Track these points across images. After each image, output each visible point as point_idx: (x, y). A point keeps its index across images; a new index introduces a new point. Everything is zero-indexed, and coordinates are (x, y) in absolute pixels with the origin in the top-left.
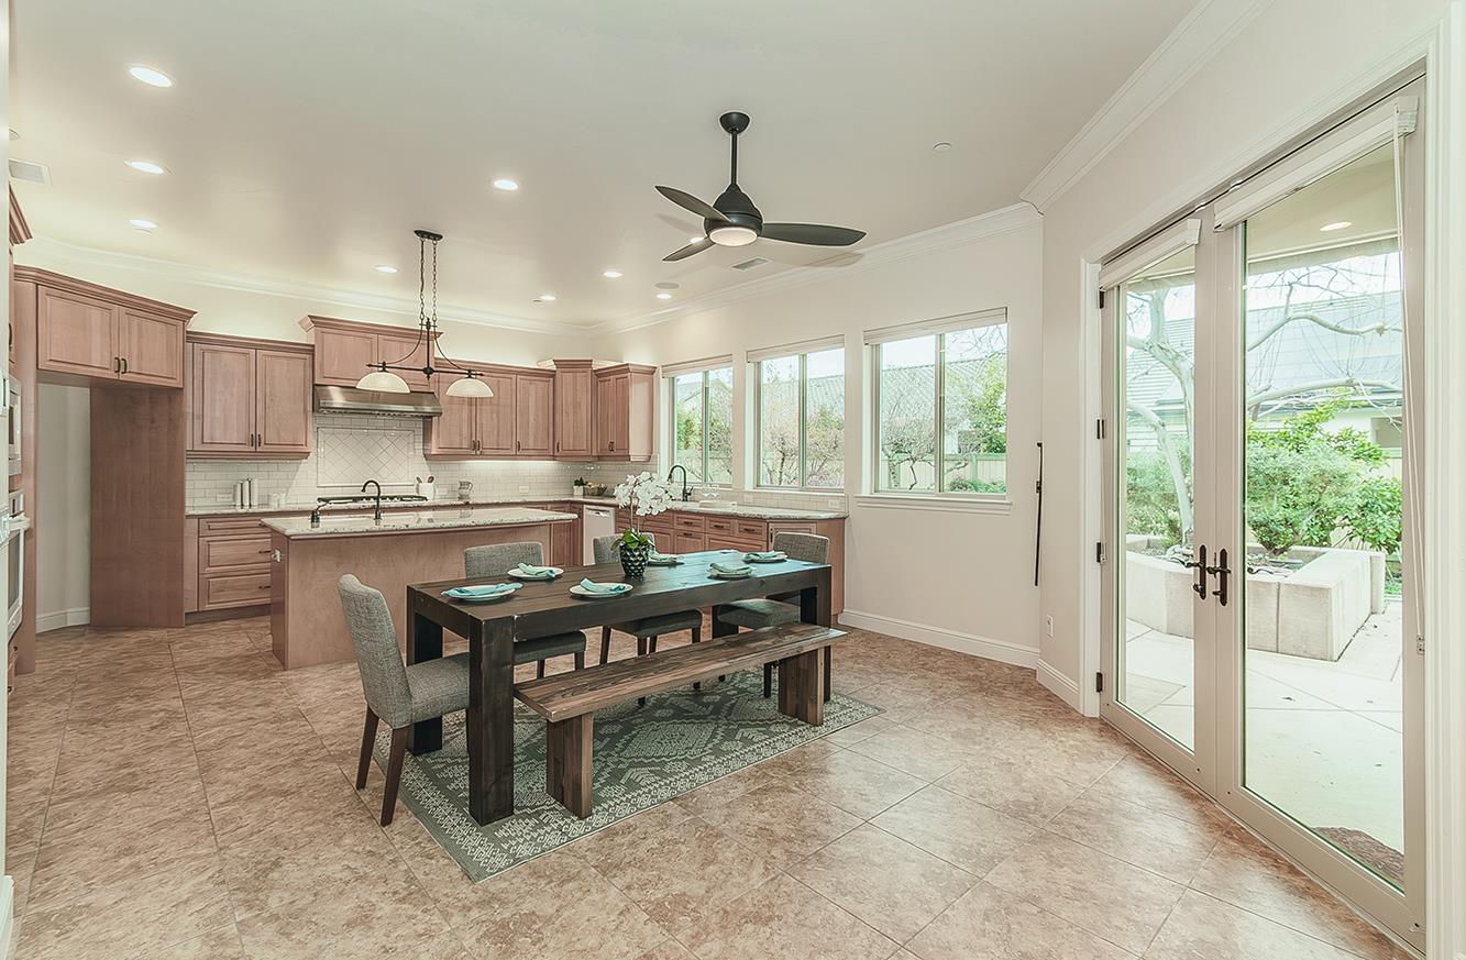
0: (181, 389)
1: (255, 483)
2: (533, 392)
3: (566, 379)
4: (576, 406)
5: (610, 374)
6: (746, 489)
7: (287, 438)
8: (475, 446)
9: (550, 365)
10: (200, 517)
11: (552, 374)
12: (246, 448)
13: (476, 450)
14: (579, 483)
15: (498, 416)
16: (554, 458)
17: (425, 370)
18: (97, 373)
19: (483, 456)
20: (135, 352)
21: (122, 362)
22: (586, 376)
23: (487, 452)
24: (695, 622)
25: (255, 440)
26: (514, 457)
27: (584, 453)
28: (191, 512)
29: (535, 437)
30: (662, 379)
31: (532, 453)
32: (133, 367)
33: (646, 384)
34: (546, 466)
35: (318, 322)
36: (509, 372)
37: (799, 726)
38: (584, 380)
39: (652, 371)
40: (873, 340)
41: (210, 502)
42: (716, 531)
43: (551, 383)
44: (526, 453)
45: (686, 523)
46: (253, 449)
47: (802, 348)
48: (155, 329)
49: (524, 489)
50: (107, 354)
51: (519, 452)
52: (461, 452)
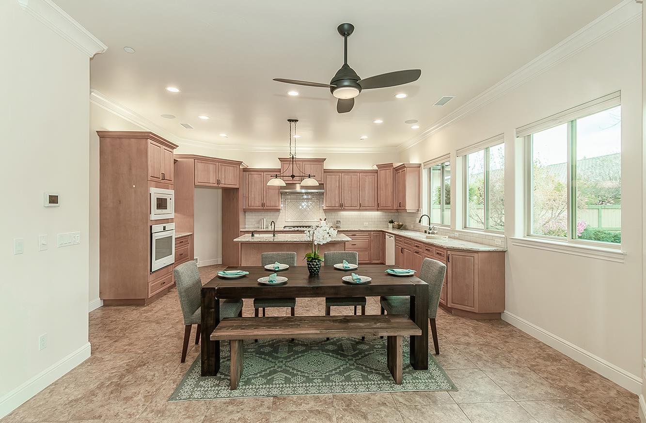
0: (239, 188)
1: (265, 219)
2: (367, 180)
3: (382, 173)
4: (386, 185)
5: (400, 169)
6: (457, 229)
7: (273, 204)
8: (341, 205)
9: (375, 168)
11: (376, 172)
12: (259, 208)
13: (342, 207)
14: (392, 222)
15: (351, 193)
16: (378, 210)
17: (292, 176)
19: (344, 210)
20: (223, 177)
22: (390, 171)
24: (363, 303)
25: (263, 205)
26: (359, 210)
27: (390, 208)
28: (242, 230)
29: (369, 201)
30: (423, 170)
31: (367, 208)
32: (223, 182)
33: (417, 173)
34: (376, 214)
36: (355, 172)
37: (389, 380)
38: (389, 173)
39: (419, 166)
40: (525, 133)
41: (252, 226)
42: (426, 251)
43: (376, 176)
44: (365, 208)
45: (416, 246)
46: (262, 208)
47: (485, 145)
48: (230, 169)
49: (366, 224)
50: (215, 179)
51: (361, 208)
52: (335, 208)
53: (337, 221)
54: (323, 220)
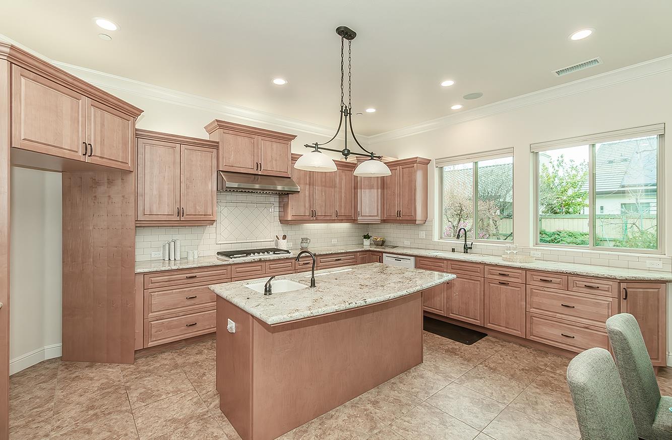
1: (178, 243)
7: (200, 210)
8: (313, 214)
10: (144, 274)
13: (314, 217)
14: (367, 237)
15: (325, 194)
18: (68, 155)
19: (317, 221)
20: (99, 139)
21: (89, 147)
23: (319, 218)
25: (180, 213)
26: (334, 221)
28: (139, 269)
29: (345, 208)
32: (97, 151)
35: (222, 125)
39: (427, 162)
46: (178, 219)
50: (76, 139)
51: (336, 217)
52: (305, 218)
53: (303, 239)
54: (281, 237)
